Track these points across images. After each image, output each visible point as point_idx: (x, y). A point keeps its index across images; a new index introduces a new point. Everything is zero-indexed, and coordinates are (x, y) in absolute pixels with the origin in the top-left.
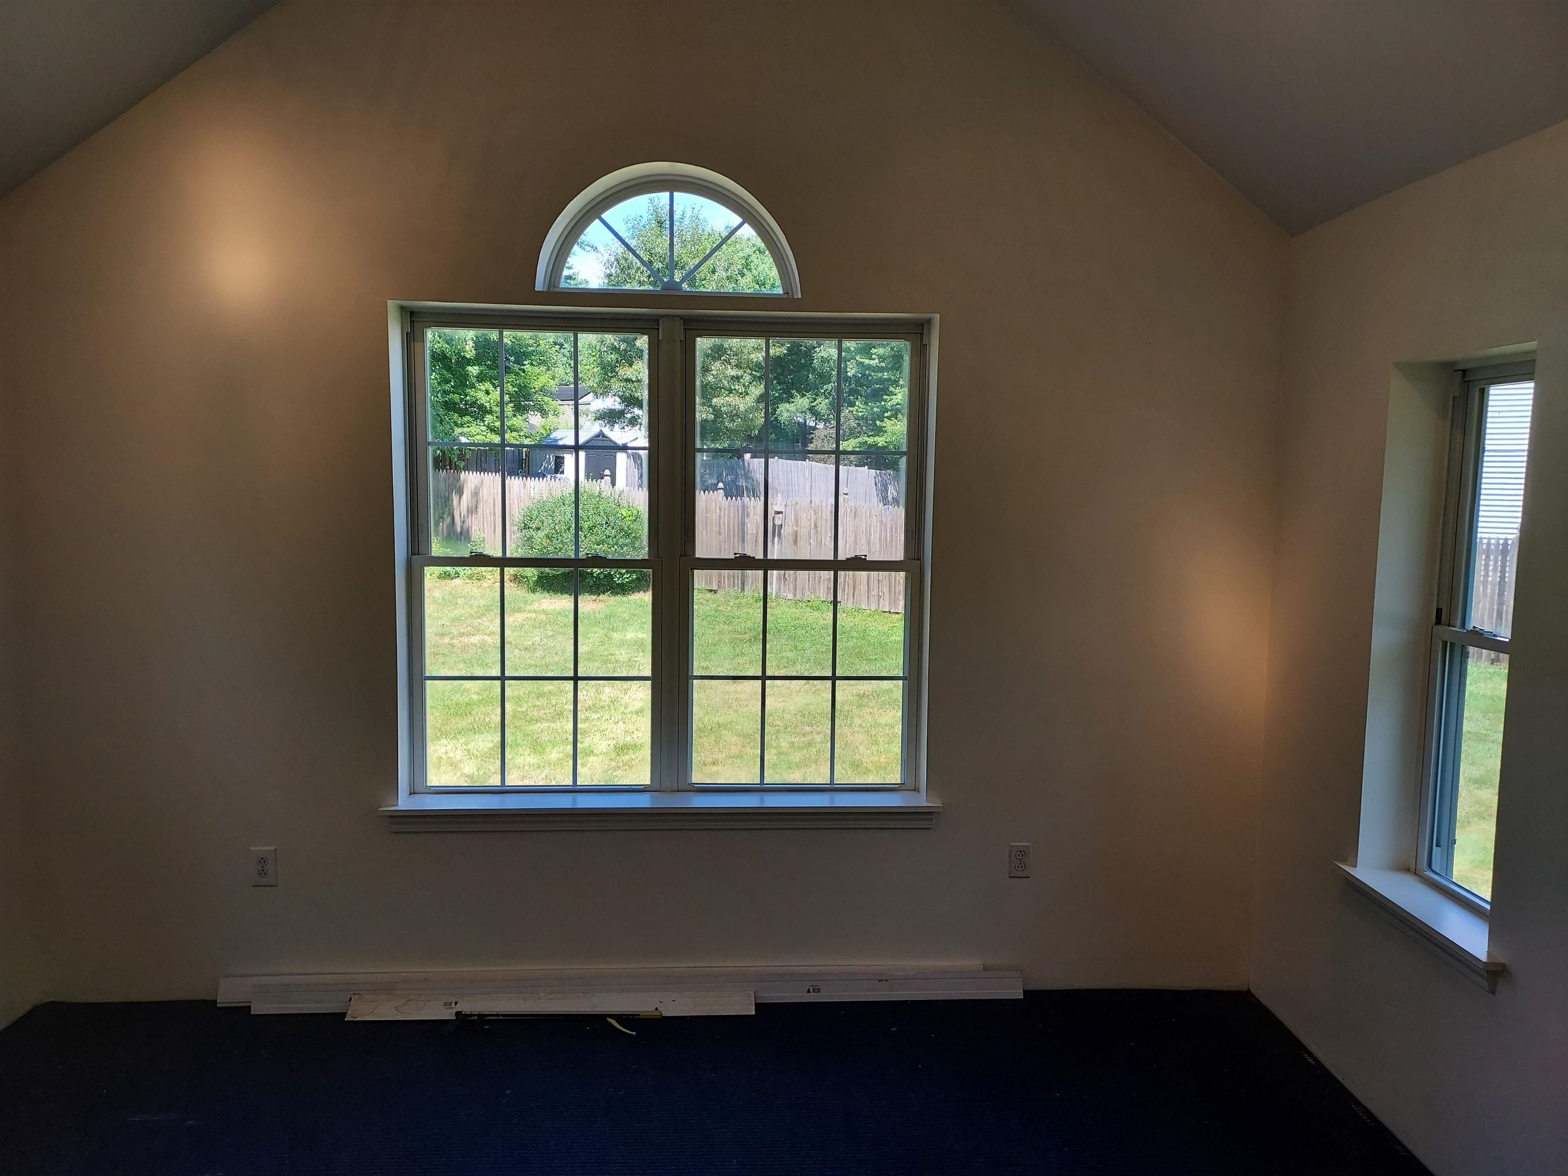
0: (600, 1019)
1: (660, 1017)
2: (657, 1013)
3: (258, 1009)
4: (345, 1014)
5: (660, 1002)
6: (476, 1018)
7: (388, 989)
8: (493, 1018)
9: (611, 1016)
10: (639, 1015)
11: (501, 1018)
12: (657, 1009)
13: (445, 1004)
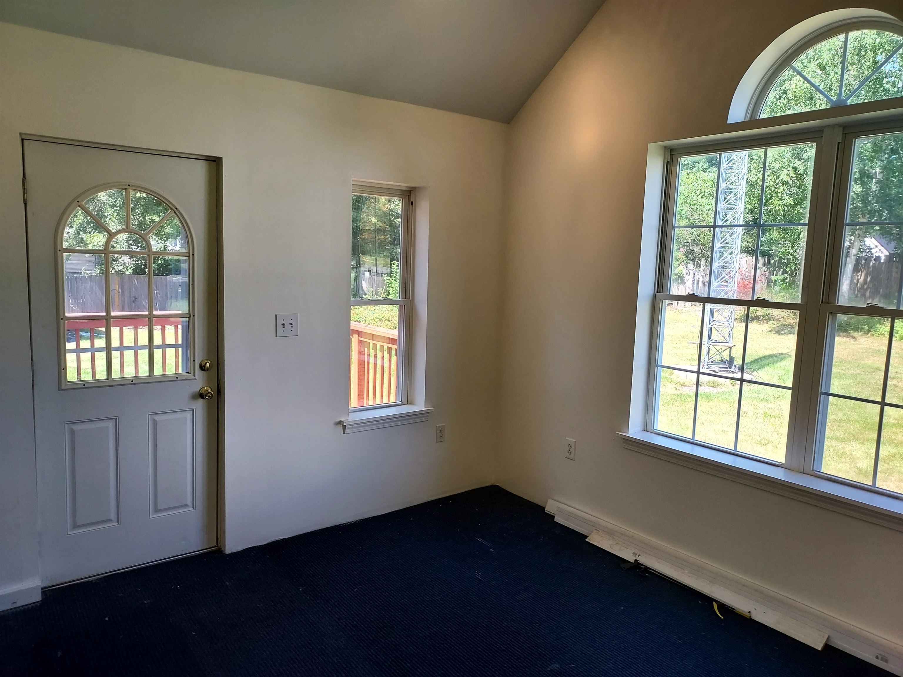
0: (709, 600)
1: (749, 618)
2: (748, 615)
3: (557, 519)
4: (587, 537)
5: (755, 609)
6: (643, 567)
7: (611, 533)
8: (653, 572)
9: (716, 602)
10: (735, 609)
11: (657, 573)
12: (749, 612)
13: (634, 554)
